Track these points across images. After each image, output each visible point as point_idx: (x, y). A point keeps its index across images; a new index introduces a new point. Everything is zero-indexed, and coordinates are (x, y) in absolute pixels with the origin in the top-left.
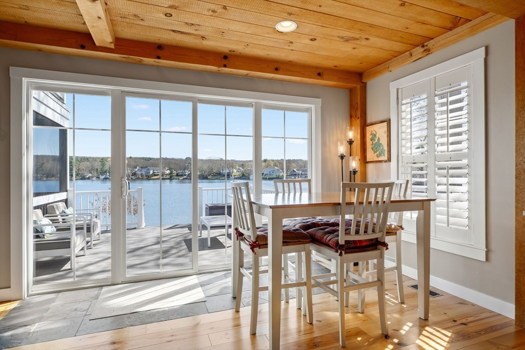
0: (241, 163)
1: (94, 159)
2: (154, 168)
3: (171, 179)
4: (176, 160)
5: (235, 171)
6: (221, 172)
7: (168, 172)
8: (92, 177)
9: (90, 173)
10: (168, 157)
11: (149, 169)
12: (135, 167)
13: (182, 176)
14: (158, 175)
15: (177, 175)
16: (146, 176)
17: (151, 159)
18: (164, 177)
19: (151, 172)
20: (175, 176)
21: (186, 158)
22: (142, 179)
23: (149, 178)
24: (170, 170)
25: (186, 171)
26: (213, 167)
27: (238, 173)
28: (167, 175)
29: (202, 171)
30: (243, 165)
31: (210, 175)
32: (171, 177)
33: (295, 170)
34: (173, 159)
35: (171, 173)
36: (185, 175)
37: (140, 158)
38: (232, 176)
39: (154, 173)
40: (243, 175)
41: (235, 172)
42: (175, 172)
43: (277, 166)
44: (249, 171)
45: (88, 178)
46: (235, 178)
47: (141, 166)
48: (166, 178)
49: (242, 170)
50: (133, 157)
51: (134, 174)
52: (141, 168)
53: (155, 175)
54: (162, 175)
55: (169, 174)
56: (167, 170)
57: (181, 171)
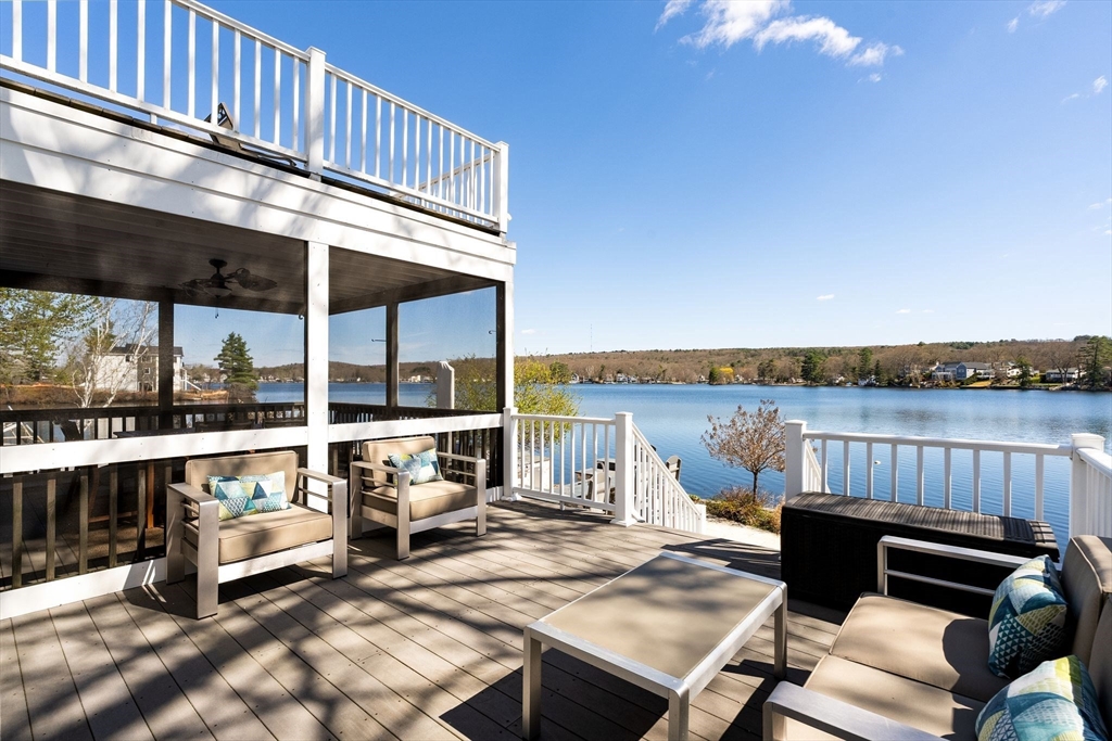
1: (851, 351)
2: (975, 364)
3: (1024, 385)
4: (1043, 344)
7: (1015, 372)
8: (845, 383)
9: (842, 375)
10: (1018, 339)
11: (965, 368)
12: (932, 363)
13: (1059, 381)
14: (988, 379)
15: (1044, 379)
16: (957, 381)
17: (971, 344)
18: (1005, 383)
19: (970, 373)
20: (1036, 381)
21: (1076, 339)
22: (947, 387)
23: (962, 384)
24: (1020, 367)
25: (1070, 370)
28: (1013, 378)
32: (1023, 384)
34: (1034, 343)
35: (1025, 374)
36: (1069, 380)
37: (946, 345)
39: (976, 374)
42: (1037, 372)
45: (838, 384)
47: (943, 360)
48: (1009, 385)
50: (927, 342)
51: (929, 377)
52: (946, 364)
53: (979, 380)
54: (998, 380)
55: (1019, 377)
56: (1014, 367)
57: (1057, 371)
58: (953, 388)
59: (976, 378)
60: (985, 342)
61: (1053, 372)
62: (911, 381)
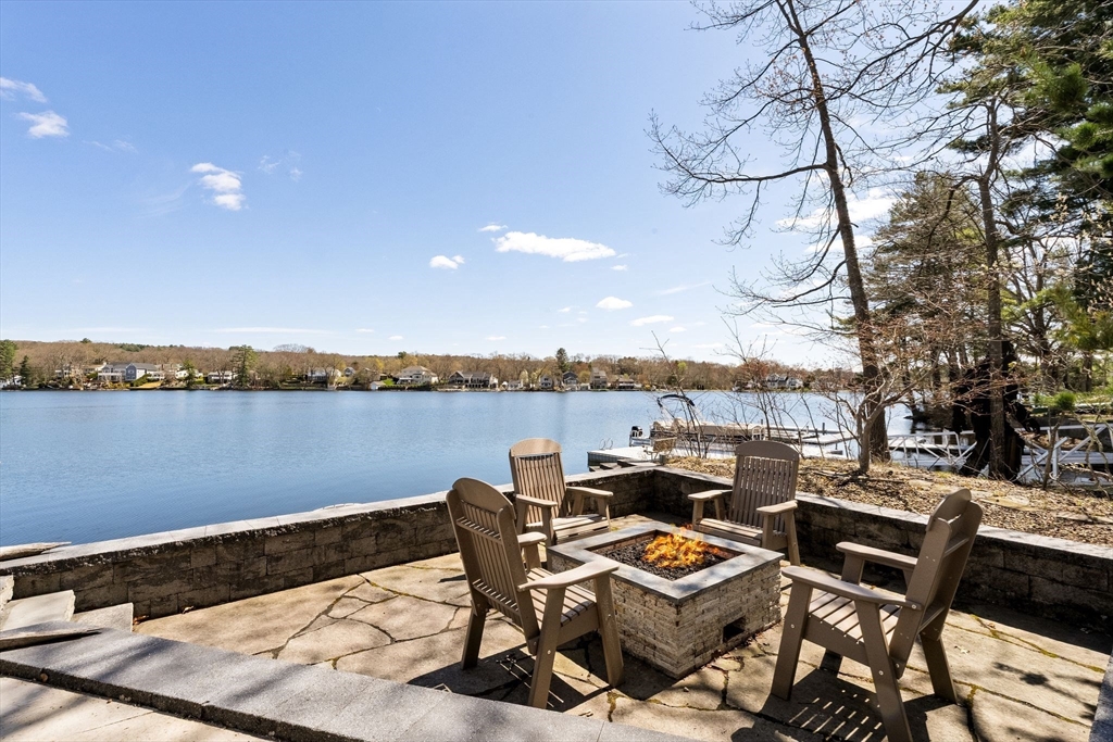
0: (353, 361)
2: (148, 366)
3: (190, 385)
4: (207, 351)
5: (339, 374)
6: (309, 375)
7: (183, 374)
10: (186, 345)
11: (135, 369)
12: (98, 362)
13: (217, 382)
14: (157, 380)
15: (206, 380)
16: (127, 382)
17: (142, 347)
18: (173, 384)
19: (140, 374)
20: (200, 382)
21: (231, 349)
22: (114, 389)
23: (132, 385)
24: (187, 367)
25: (226, 373)
26: (291, 366)
27: (345, 378)
28: (180, 380)
29: (266, 373)
30: (355, 363)
31: (284, 381)
32: (188, 384)
33: (460, 373)
34: (198, 350)
35: (190, 377)
36: (225, 381)
37: (116, 346)
38: (332, 383)
39: (146, 375)
40: (356, 382)
41: (339, 376)
42: (201, 374)
43: (425, 366)
44: (369, 374)
46: (339, 389)
47: (112, 360)
48: (177, 386)
49: (354, 372)
51: (95, 378)
52: (114, 364)
53: (149, 381)
54: (168, 382)
55: (186, 379)
56: (182, 369)
57: (216, 373)
58: (122, 390)
59: (145, 379)
60: (156, 346)
61: (214, 375)
62: (71, 382)
